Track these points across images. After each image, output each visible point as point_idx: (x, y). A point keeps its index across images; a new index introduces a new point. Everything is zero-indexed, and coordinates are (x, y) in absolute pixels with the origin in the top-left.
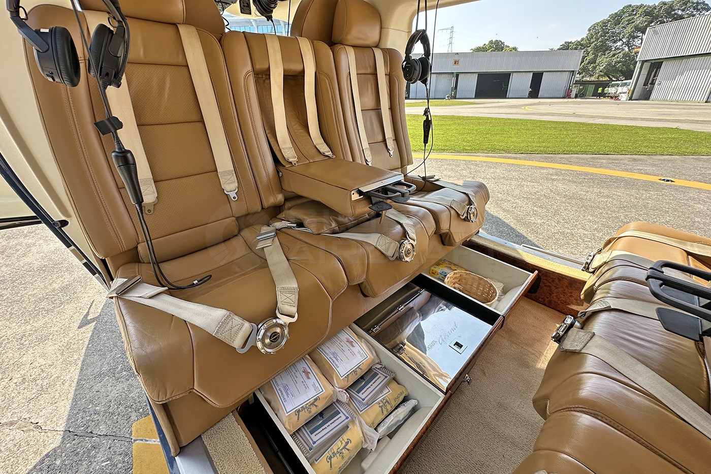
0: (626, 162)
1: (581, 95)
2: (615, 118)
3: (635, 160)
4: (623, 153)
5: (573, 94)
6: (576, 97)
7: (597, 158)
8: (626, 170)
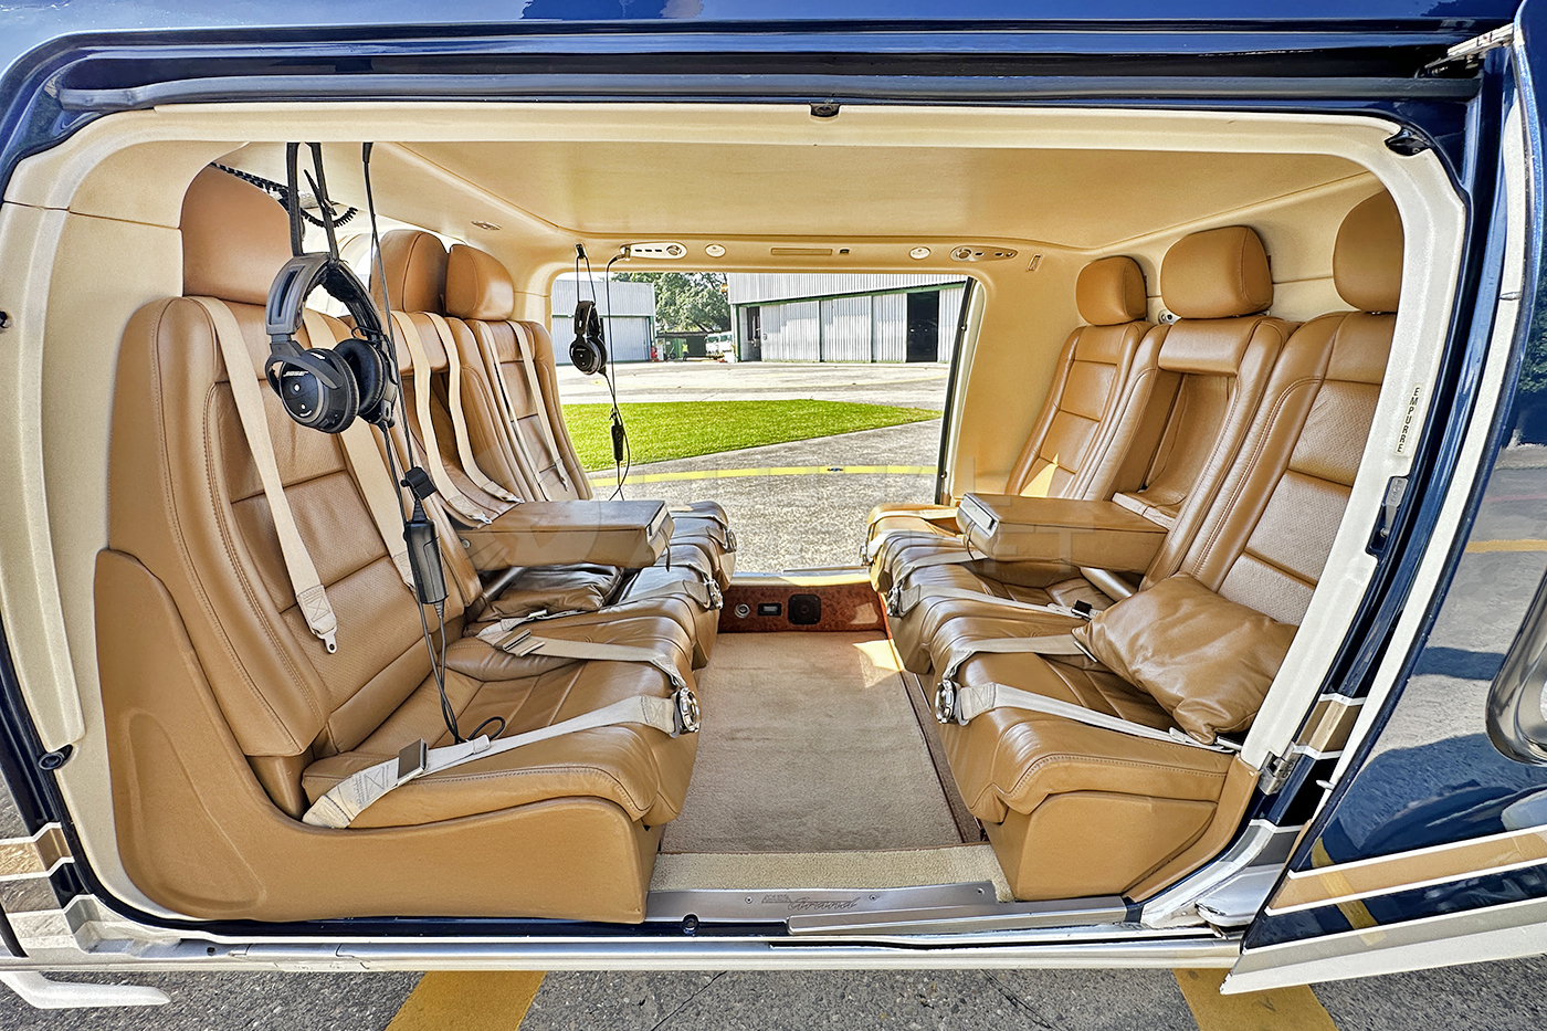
0: (783, 453)
1: (671, 356)
2: (737, 391)
3: (790, 449)
4: (774, 440)
5: (660, 353)
6: (666, 359)
7: (748, 454)
8: (789, 465)
